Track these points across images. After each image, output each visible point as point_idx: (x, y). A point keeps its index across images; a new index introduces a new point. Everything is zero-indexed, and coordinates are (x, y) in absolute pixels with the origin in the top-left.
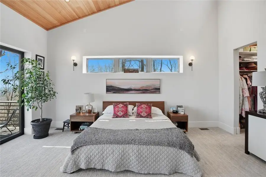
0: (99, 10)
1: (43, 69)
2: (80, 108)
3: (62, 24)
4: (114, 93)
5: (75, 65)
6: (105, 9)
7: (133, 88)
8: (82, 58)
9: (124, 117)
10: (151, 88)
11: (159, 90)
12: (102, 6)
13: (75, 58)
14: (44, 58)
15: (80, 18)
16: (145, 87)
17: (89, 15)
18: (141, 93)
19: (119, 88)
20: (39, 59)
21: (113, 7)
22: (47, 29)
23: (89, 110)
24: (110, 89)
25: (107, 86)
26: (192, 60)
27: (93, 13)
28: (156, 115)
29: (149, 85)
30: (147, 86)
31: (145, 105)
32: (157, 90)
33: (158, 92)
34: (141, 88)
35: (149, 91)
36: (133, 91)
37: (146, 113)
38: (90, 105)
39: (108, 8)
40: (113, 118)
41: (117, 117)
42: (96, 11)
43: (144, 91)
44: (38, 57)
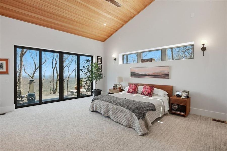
0: (126, 22)
1: (101, 63)
2: (116, 86)
3: (109, 37)
4: (135, 77)
5: (115, 59)
6: (129, 20)
7: (147, 74)
8: (118, 55)
9: (133, 93)
10: (161, 74)
11: (168, 76)
12: (126, 19)
13: (114, 55)
14: (102, 57)
15: (116, 30)
16: (156, 73)
17: (121, 27)
18: (153, 78)
19: (138, 74)
20: (99, 58)
21: (134, 17)
22: (103, 41)
23: (119, 87)
24: (133, 75)
25: (131, 73)
26: (203, 44)
27: (123, 25)
28: (157, 95)
29: (159, 71)
30: (158, 72)
31: (148, 87)
32: (166, 76)
33: (167, 78)
34: (153, 73)
35: (159, 77)
36: (147, 76)
37: (147, 92)
38: (120, 84)
39: (130, 19)
40: (127, 93)
41: (129, 93)
42: (124, 23)
43: (156, 76)
44: (98, 57)
